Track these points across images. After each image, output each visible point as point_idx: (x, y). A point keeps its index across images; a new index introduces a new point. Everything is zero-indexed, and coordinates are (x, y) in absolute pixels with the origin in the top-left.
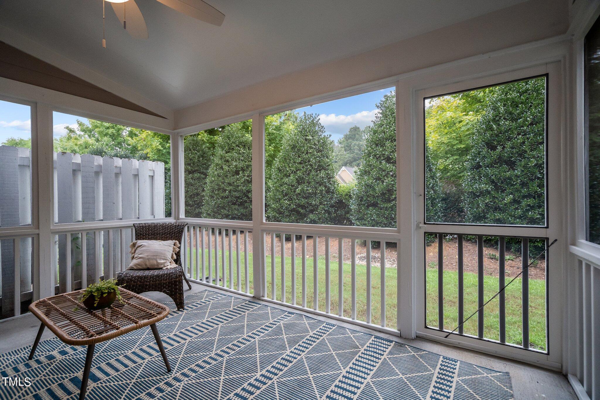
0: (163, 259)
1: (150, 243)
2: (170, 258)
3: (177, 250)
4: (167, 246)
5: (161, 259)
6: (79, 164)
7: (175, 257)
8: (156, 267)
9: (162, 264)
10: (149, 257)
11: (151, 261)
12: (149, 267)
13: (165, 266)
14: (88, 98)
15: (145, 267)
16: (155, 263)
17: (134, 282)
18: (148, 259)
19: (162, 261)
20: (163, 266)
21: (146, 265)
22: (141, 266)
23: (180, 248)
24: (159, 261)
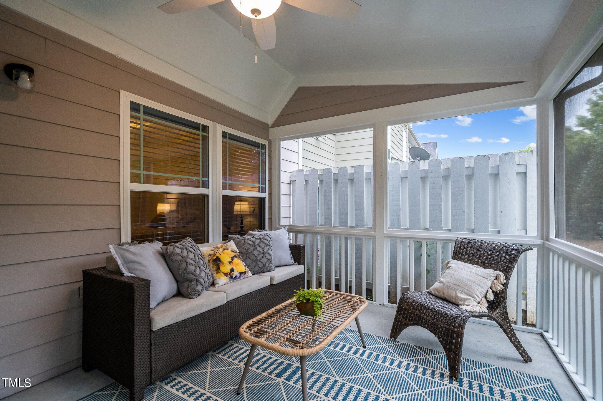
0: (466, 294)
1: (460, 266)
2: (480, 296)
3: (500, 287)
4: (480, 276)
5: (462, 292)
6: (426, 171)
7: (491, 297)
8: (454, 301)
9: (462, 300)
10: (449, 284)
11: (450, 291)
12: (446, 297)
13: (464, 305)
14: (411, 102)
15: (442, 295)
16: (454, 295)
17: (407, 305)
18: (448, 287)
19: (463, 296)
20: (462, 303)
21: (443, 293)
22: (439, 293)
23: (506, 285)
24: (459, 295)
